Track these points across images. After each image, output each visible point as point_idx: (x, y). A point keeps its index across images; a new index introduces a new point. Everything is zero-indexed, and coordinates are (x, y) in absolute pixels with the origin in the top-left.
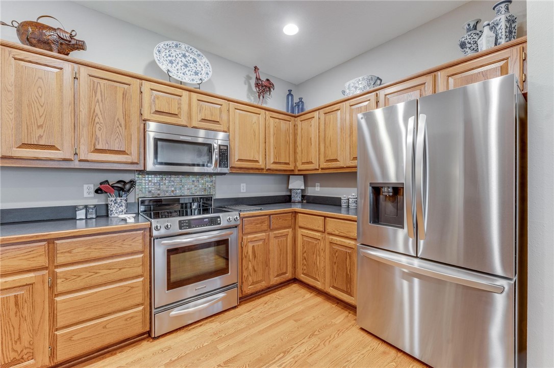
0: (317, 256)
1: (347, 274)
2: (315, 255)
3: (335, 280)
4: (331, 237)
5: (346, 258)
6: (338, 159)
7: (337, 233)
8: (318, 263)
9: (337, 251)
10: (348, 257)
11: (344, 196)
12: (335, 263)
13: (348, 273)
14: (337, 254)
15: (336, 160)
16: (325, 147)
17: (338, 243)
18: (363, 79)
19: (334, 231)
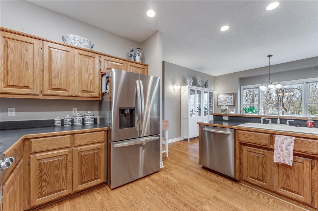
0: (62, 170)
1: (95, 167)
2: (60, 170)
3: (84, 177)
4: (79, 148)
5: (95, 157)
6: (67, 89)
7: (86, 143)
8: (64, 175)
9: (86, 156)
10: (96, 155)
11: (58, 118)
12: (84, 165)
13: (96, 165)
14: (86, 158)
15: (64, 90)
16: (49, 76)
17: (87, 149)
18: (87, 41)
19: (83, 142)
